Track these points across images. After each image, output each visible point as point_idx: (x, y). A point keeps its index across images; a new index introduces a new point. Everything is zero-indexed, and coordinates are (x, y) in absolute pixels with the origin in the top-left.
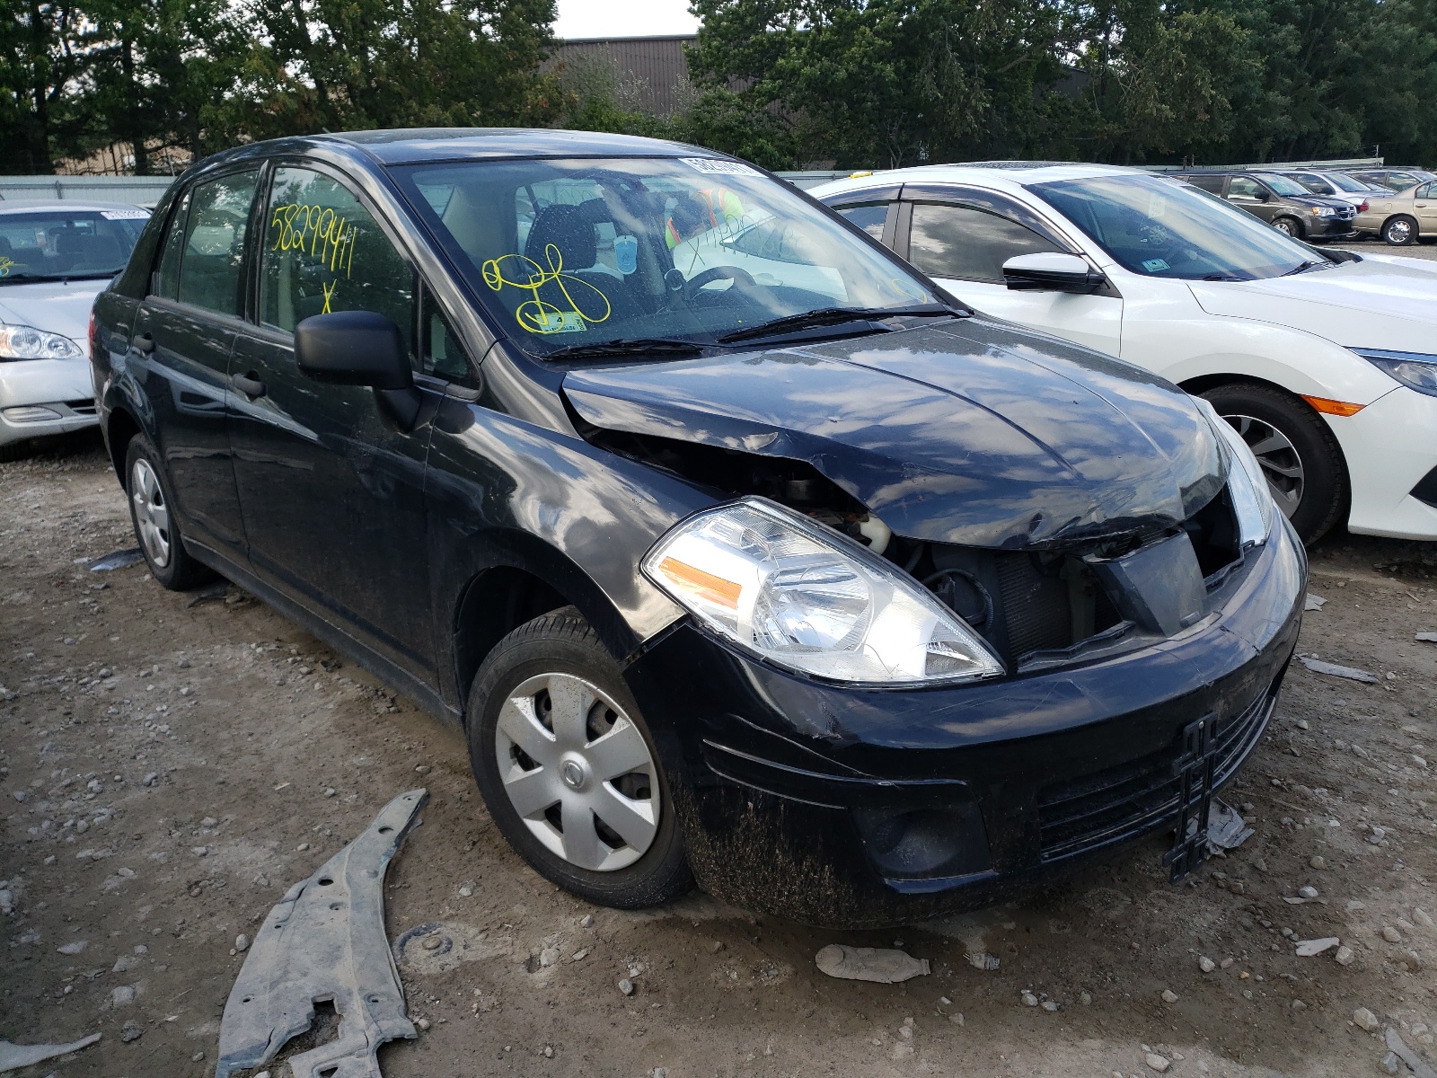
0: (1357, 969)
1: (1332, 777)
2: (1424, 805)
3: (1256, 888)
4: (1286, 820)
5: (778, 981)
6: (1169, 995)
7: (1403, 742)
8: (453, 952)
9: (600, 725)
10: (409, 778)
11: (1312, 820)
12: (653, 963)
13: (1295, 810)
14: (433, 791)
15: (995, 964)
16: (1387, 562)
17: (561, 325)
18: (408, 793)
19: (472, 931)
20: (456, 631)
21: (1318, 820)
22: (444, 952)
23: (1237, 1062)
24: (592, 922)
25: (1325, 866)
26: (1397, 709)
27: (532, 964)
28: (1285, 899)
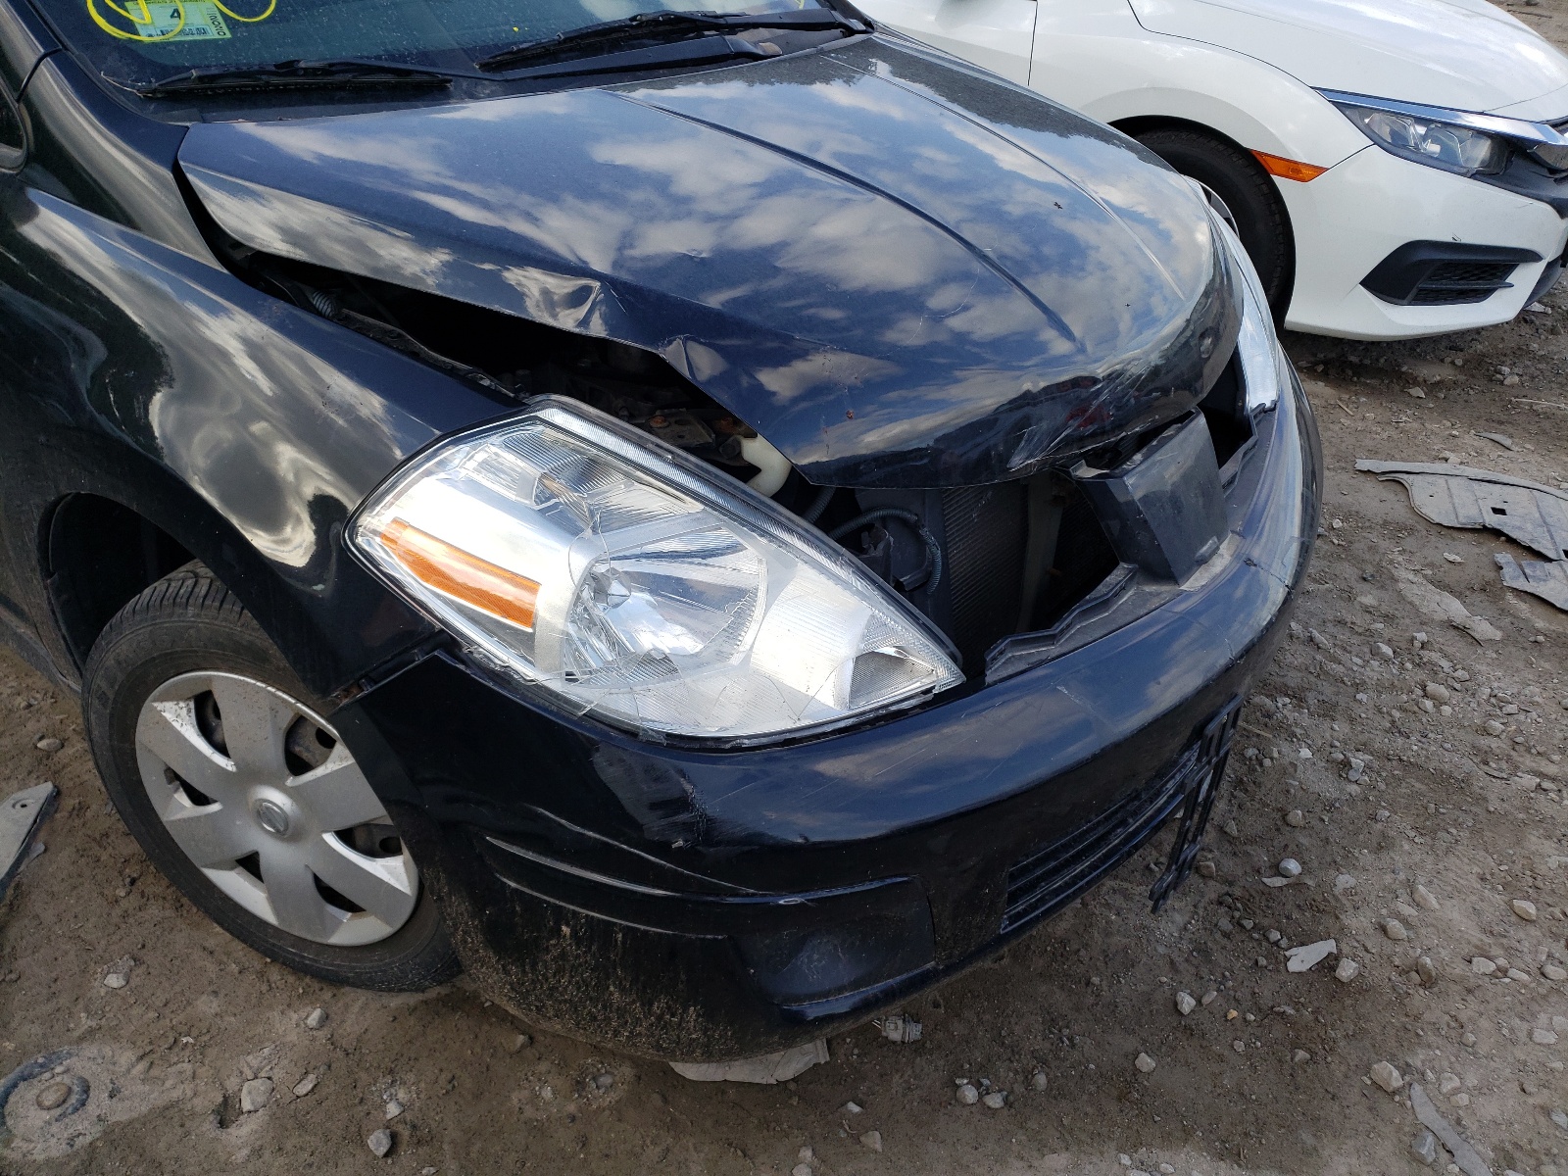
0: (1359, 988)
1: (1293, 679)
2: (1397, 714)
3: (1229, 865)
4: (1251, 752)
5: (612, 1097)
6: (1146, 1062)
7: (1361, 621)
8: (91, 1108)
9: (308, 750)
10: (26, 761)
11: (1281, 750)
12: (423, 1085)
13: (1258, 735)
14: (66, 784)
15: (915, 1031)
16: (1312, 359)
17: (180, 25)
18: (19, 795)
19: (126, 1057)
20: (50, 575)
21: (1286, 748)
22: (76, 1110)
23: (1239, 1166)
24: (325, 1019)
25: (1302, 823)
26: (1348, 571)
27: (226, 1114)
28: (1265, 880)
